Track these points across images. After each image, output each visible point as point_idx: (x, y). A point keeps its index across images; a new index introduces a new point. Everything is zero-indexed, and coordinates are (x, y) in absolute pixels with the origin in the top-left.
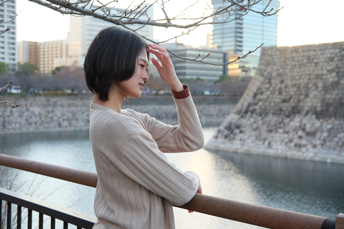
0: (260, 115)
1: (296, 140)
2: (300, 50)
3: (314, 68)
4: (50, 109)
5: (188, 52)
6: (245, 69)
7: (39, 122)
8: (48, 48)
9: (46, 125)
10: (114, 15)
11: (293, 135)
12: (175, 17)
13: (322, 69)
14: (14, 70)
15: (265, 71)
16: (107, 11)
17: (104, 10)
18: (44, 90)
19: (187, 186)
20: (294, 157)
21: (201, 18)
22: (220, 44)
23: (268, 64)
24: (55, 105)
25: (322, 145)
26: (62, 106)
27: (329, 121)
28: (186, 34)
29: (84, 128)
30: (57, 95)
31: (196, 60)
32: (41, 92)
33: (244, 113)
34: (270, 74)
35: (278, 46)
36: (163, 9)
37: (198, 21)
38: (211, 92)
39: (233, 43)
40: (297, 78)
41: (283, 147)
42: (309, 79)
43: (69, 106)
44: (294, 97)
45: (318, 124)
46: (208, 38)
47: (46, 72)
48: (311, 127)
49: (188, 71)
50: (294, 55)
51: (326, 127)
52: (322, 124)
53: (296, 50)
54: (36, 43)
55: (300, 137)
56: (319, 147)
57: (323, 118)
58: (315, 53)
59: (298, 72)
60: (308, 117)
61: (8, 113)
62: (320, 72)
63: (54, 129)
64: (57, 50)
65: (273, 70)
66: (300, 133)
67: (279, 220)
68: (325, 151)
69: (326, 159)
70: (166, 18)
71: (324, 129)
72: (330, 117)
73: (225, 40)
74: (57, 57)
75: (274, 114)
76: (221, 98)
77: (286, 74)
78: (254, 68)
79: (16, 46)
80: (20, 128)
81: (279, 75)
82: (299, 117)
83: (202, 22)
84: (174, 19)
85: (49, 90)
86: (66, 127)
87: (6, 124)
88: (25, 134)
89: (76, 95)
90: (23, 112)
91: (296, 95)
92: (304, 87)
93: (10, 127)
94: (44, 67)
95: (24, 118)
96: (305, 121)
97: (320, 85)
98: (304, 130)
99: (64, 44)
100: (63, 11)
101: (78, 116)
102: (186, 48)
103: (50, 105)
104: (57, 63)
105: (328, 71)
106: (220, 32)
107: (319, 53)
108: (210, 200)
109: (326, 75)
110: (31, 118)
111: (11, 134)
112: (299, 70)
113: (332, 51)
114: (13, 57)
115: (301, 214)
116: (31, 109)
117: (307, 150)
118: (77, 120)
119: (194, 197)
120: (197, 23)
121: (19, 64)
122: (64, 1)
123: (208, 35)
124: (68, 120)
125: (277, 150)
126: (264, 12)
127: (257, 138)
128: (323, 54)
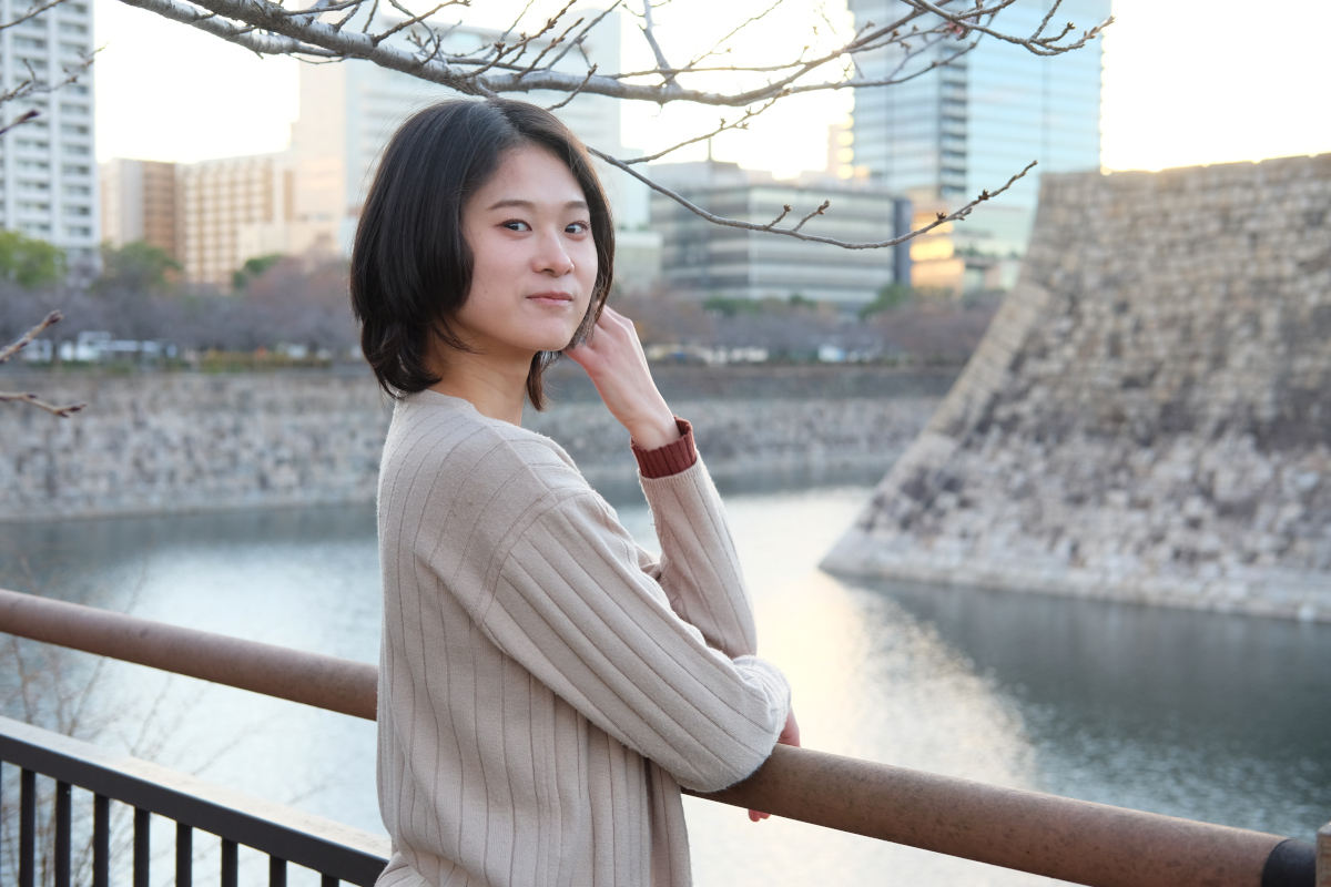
0: (1039, 439)
1: (1178, 536)
2: (1192, 184)
3: (1246, 255)
4: (227, 420)
5: (758, 197)
6: (977, 261)
7: (184, 471)
8: (217, 185)
9: (211, 482)
10: (456, 56)
11: (1166, 516)
12: (692, 64)
13: (1277, 258)
14: (85, 271)
15: (1057, 265)
16: (429, 41)
17: (419, 39)
18: (203, 348)
19: (746, 714)
20: (1172, 600)
21: (794, 65)
22: (880, 165)
23: (1065, 241)
24: (244, 405)
25: (1281, 552)
26: (272, 408)
27: (1308, 461)
28: (735, 126)
29: (358, 495)
30: (251, 367)
31: (774, 227)
32: (191, 356)
33: (975, 430)
34: (1076, 277)
35: (1106, 172)
36: (647, 33)
37: (783, 78)
38: (848, 348)
39: (931, 161)
40: (1182, 292)
41: (1129, 561)
42: (1229, 297)
43: (300, 407)
44: (1169, 366)
45: (1262, 470)
46: (832, 141)
47: (210, 279)
48: (1238, 483)
49: (755, 271)
50: (1168, 202)
51: (1293, 482)
52: (1277, 470)
53: (1174, 184)
54: (170, 167)
55: (1194, 524)
56: (1269, 559)
57: (1281, 448)
58: (1249, 196)
59: (1182, 271)
60: (1225, 444)
61: (65, 437)
62: (1270, 270)
63: (243, 497)
64: (249, 195)
65: (1086, 264)
66: (1195, 506)
67: (1097, 848)
68: (1292, 576)
69: (1297, 606)
70: (659, 68)
71: (1289, 490)
72: (1311, 443)
73: (898, 148)
74: (250, 220)
75: (1092, 433)
76: (884, 372)
77: (1137, 279)
78: (1014, 256)
79: (94, 180)
80: (113, 494)
81: (1110, 282)
82: (1189, 444)
83: (798, 83)
84: (688, 69)
85: (220, 347)
86: (289, 488)
87: (60, 479)
88: (130, 516)
89: (326, 365)
90: (123, 434)
91: (1175, 357)
92: (1209, 327)
93: (71, 491)
94: (202, 260)
95: (128, 456)
96: (1211, 460)
97: (1271, 318)
98: (1207, 493)
99: (278, 169)
100: (260, 43)
101: (332, 448)
102: (750, 180)
103: (224, 406)
104: (253, 242)
105: (1302, 264)
106: (881, 116)
107: (1266, 194)
108: (832, 768)
109: (1294, 279)
110: (152, 455)
111: (78, 519)
112: (1187, 263)
113: (1315, 187)
114: (81, 221)
115: (1182, 823)
116: (154, 421)
117: (1223, 572)
118: (330, 462)
119: (768, 761)
120: (779, 86)
121: (105, 249)
122: (261, 4)
123: (834, 130)
124: (295, 462)
125: (1105, 572)
126: (1039, 37)
127: (1025, 529)
128: (1280, 200)
